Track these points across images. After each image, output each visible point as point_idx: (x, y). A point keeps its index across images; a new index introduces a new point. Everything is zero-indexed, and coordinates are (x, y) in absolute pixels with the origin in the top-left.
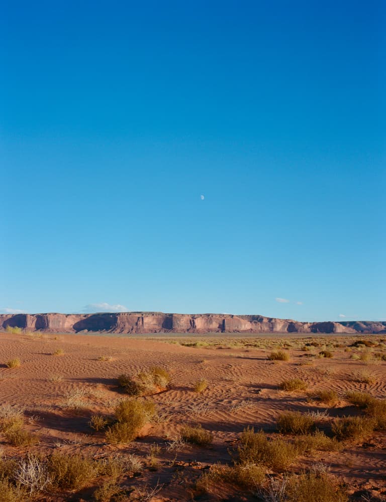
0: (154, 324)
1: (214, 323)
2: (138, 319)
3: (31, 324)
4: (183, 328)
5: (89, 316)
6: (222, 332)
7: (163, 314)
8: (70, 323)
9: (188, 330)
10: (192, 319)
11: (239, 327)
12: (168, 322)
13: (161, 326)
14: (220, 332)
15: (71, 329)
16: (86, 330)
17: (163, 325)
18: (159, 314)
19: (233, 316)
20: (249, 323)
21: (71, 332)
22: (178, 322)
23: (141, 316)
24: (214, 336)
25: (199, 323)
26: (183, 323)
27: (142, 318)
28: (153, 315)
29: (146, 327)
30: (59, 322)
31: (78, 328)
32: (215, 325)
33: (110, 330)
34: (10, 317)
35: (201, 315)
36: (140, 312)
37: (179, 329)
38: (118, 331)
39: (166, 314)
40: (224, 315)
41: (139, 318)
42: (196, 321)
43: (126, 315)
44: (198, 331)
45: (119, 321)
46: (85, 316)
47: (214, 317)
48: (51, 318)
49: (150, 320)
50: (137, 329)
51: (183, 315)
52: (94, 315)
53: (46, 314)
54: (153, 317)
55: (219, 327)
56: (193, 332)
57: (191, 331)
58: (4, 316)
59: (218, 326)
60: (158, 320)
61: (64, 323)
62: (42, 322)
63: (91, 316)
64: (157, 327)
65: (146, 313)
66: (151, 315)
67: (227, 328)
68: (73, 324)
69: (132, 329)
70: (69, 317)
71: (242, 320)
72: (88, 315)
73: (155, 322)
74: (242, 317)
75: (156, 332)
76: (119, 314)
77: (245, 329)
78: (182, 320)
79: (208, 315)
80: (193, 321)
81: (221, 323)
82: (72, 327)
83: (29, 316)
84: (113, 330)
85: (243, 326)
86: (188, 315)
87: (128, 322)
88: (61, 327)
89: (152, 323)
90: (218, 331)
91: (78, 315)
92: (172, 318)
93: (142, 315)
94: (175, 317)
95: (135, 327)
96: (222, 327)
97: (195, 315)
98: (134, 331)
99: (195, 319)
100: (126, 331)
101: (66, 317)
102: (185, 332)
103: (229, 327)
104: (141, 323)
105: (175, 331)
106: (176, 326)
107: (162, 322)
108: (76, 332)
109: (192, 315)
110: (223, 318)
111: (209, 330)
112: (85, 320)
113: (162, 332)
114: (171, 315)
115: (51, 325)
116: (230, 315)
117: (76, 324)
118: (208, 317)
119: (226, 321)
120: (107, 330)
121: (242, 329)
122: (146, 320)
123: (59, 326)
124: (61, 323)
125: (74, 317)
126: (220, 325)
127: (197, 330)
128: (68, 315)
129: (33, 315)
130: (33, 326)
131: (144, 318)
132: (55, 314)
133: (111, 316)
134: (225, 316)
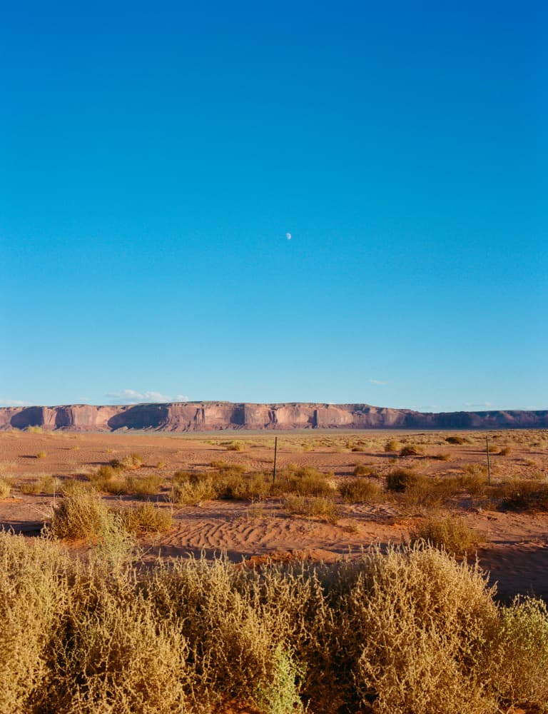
0: (219, 418)
1: (302, 415)
2: (197, 412)
3: (50, 420)
4: (258, 423)
5: (129, 408)
6: (313, 427)
7: (231, 404)
8: (102, 418)
9: (266, 426)
10: (271, 411)
11: (337, 421)
12: (238, 415)
13: (229, 419)
14: (311, 427)
15: (104, 426)
16: (126, 428)
17: (231, 418)
18: (226, 404)
19: (328, 405)
20: (351, 414)
21: (105, 429)
22: (252, 415)
23: (201, 407)
24: (302, 433)
25: (282, 416)
26: (259, 416)
27: (203, 410)
28: (218, 405)
29: (208, 422)
30: (88, 416)
31: (115, 424)
32: (303, 419)
33: (159, 427)
34: (20, 410)
35: (284, 405)
36: (199, 402)
37: (254, 424)
38: (170, 428)
39: (235, 404)
40: (315, 404)
41: (198, 409)
42: (277, 413)
43: (180, 406)
44: (280, 428)
45: (170, 415)
46: (124, 408)
47: (302, 407)
48: (76, 411)
49: (213, 413)
50: (196, 425)
51: (258, 405)
52: (137, 407)
53: (70, 406)
54: (217, 408)
55: (308, 421)
56: (274, 429)
57: (270, 426)
58: (12, 410)
59: (307, 419)
60: (224, 412)
61: (94, 418)
62: (64, 417)
63: (132, 408)
64: (222, 422)
65: (208, 403)
66: (214, 407)
67: (320, 422)
68: (108, 419)
69: (189, 426)
70: (101, 409)
71: (340, 411)
72: (128, 406)
73: (220, 415)
74: (341, 407)
75: (221, 429)
76: (170, 405)
77: (344, 424)
78: (257, 411)
79: (294, 405)
80: (273, 413)
81: (313, 416)
82: (106, 423)
83: (46, 409)
84: (162, 427)
85: (342, 419)
86: (266, 405)
87: (184, 415)
88: (90, 424)
89: (217, 417)
90: (308, 427)
91: (113, 407)
92: (243, 409)
93: (203, 405)
94: (248, 408)
95: (193, 422)
96: (313, 421)
97: (275, 404)
98: (191, 428)
99: (276, 410)
100: (181, 427)
101: (98, 409)
102: (261, 428)
103: (322, 420)
104: (201, 416)
105: (248, 428)
106: (249, 421)
107: (230, 415)
108: (112, 431)
109: (271, 405)
110: (314, 409)
111: (295, 426)
112: (122, 414)
113: (230, 429)
114: (243, 405)
115: (76, 421)
116: (324, 404)
117: (111, 419)
118: (294, 408)
119: (318, 412)
120: (154, 426)
121: (340, 424)
122: (208, 413)
123: (88, 422)
124: (91, 419)
125: (109, 409)
126: (310, 418)
127: (279, 426)
128: (100, 407)
129: (52, 408)
130: (53, 422)
131: (205, 411)
132: (83, 406)
133: (160, 408)
134: (317, 406)
